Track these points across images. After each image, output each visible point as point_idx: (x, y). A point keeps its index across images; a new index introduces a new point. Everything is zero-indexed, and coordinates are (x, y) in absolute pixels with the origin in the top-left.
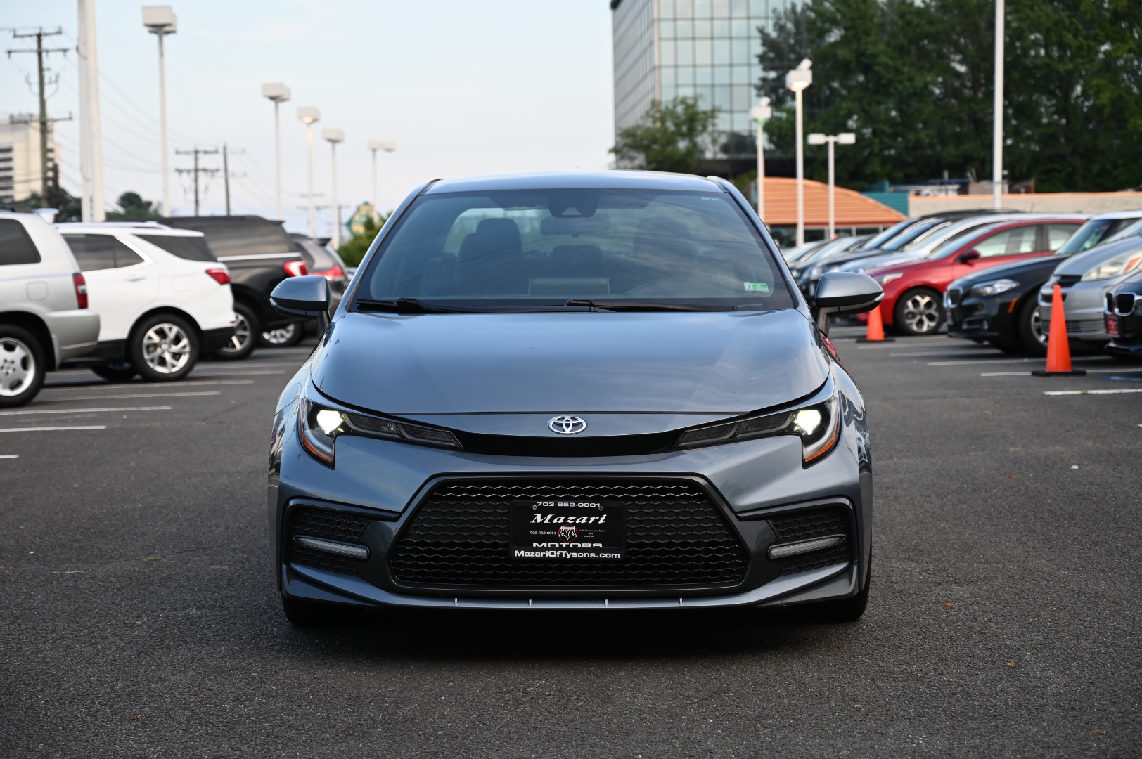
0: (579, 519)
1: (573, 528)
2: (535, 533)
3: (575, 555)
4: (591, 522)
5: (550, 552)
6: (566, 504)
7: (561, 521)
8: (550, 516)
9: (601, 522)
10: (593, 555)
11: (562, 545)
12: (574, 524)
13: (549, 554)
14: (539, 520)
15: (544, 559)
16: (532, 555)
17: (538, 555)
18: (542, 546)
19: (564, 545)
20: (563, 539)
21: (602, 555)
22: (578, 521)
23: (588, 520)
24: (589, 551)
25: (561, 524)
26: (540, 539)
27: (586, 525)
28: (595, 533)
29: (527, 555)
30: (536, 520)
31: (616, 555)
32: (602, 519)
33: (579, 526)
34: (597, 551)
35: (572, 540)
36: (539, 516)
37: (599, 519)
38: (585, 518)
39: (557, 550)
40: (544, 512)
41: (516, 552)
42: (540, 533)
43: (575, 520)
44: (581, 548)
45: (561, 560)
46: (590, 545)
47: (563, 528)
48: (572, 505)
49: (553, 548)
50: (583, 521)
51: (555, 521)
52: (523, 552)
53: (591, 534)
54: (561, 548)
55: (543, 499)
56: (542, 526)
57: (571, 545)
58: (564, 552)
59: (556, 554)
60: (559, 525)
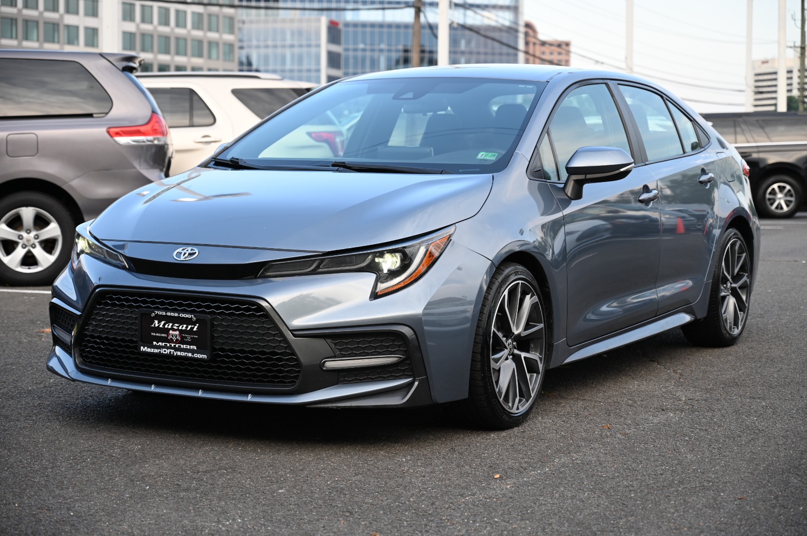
0: (181, 326)
1: (177, 333)
2: (155, 334)
3: (179, 353)
4: (188, 329)
5: (164, 349)
6: (172, 314)
7: (170, 327)
8: (163, 322)
9: (195, 329)
10: (190, 355)
11: (171, 345)
12: (178, 330)
13: (162, 351)
14: (157, 325)
15: (160, 355)
16: (152, 351)
17: (156, 351)
18: (158, 344)
19: (173, 345)
20: (171, 341)
21: (196, 355)
22: (180, 328)
23: (187, 327)
24: (189, 351)
25: (170, 329)
26: (159, 339)
27: (185, 332)
28: (191, 338)
29: (149, 350)
30: (155, 325)
31: (204, 356)
32: (196, 327)
33: (181, 331)
34: (193, 351)
35: (177, 342)
36: (156, 322)
37: (194, 327)
38: (185, 326)
39: (168, 348)
40: (160, 320)
41: (142, 348)
42: (157, 335)
43: (178, 327)
44: (183, 348)
45: (169, 356)
46: (189, 347)
47: (171, 332)
48: (176, 315)
49: (165, 347)
50: (184, 328)
51: (166, 326)
52: (146, 348)
53: (189, 338)
54: (170, 348)
55: (158, 309)
56: (158, 330)
57: (177, 346)
58: (172, 351)
59: (168, 351)
60: (168, 330)
